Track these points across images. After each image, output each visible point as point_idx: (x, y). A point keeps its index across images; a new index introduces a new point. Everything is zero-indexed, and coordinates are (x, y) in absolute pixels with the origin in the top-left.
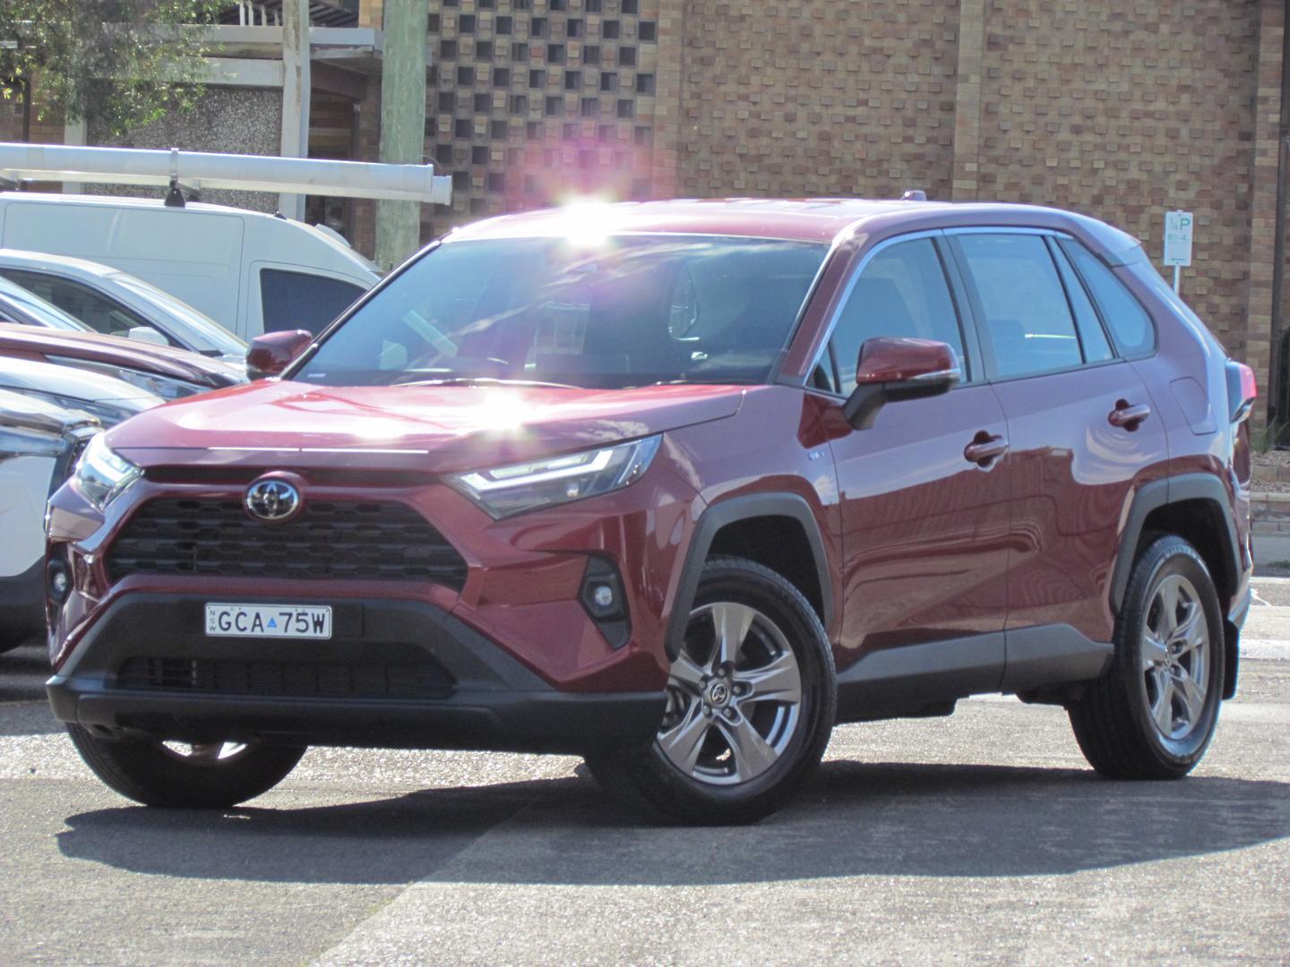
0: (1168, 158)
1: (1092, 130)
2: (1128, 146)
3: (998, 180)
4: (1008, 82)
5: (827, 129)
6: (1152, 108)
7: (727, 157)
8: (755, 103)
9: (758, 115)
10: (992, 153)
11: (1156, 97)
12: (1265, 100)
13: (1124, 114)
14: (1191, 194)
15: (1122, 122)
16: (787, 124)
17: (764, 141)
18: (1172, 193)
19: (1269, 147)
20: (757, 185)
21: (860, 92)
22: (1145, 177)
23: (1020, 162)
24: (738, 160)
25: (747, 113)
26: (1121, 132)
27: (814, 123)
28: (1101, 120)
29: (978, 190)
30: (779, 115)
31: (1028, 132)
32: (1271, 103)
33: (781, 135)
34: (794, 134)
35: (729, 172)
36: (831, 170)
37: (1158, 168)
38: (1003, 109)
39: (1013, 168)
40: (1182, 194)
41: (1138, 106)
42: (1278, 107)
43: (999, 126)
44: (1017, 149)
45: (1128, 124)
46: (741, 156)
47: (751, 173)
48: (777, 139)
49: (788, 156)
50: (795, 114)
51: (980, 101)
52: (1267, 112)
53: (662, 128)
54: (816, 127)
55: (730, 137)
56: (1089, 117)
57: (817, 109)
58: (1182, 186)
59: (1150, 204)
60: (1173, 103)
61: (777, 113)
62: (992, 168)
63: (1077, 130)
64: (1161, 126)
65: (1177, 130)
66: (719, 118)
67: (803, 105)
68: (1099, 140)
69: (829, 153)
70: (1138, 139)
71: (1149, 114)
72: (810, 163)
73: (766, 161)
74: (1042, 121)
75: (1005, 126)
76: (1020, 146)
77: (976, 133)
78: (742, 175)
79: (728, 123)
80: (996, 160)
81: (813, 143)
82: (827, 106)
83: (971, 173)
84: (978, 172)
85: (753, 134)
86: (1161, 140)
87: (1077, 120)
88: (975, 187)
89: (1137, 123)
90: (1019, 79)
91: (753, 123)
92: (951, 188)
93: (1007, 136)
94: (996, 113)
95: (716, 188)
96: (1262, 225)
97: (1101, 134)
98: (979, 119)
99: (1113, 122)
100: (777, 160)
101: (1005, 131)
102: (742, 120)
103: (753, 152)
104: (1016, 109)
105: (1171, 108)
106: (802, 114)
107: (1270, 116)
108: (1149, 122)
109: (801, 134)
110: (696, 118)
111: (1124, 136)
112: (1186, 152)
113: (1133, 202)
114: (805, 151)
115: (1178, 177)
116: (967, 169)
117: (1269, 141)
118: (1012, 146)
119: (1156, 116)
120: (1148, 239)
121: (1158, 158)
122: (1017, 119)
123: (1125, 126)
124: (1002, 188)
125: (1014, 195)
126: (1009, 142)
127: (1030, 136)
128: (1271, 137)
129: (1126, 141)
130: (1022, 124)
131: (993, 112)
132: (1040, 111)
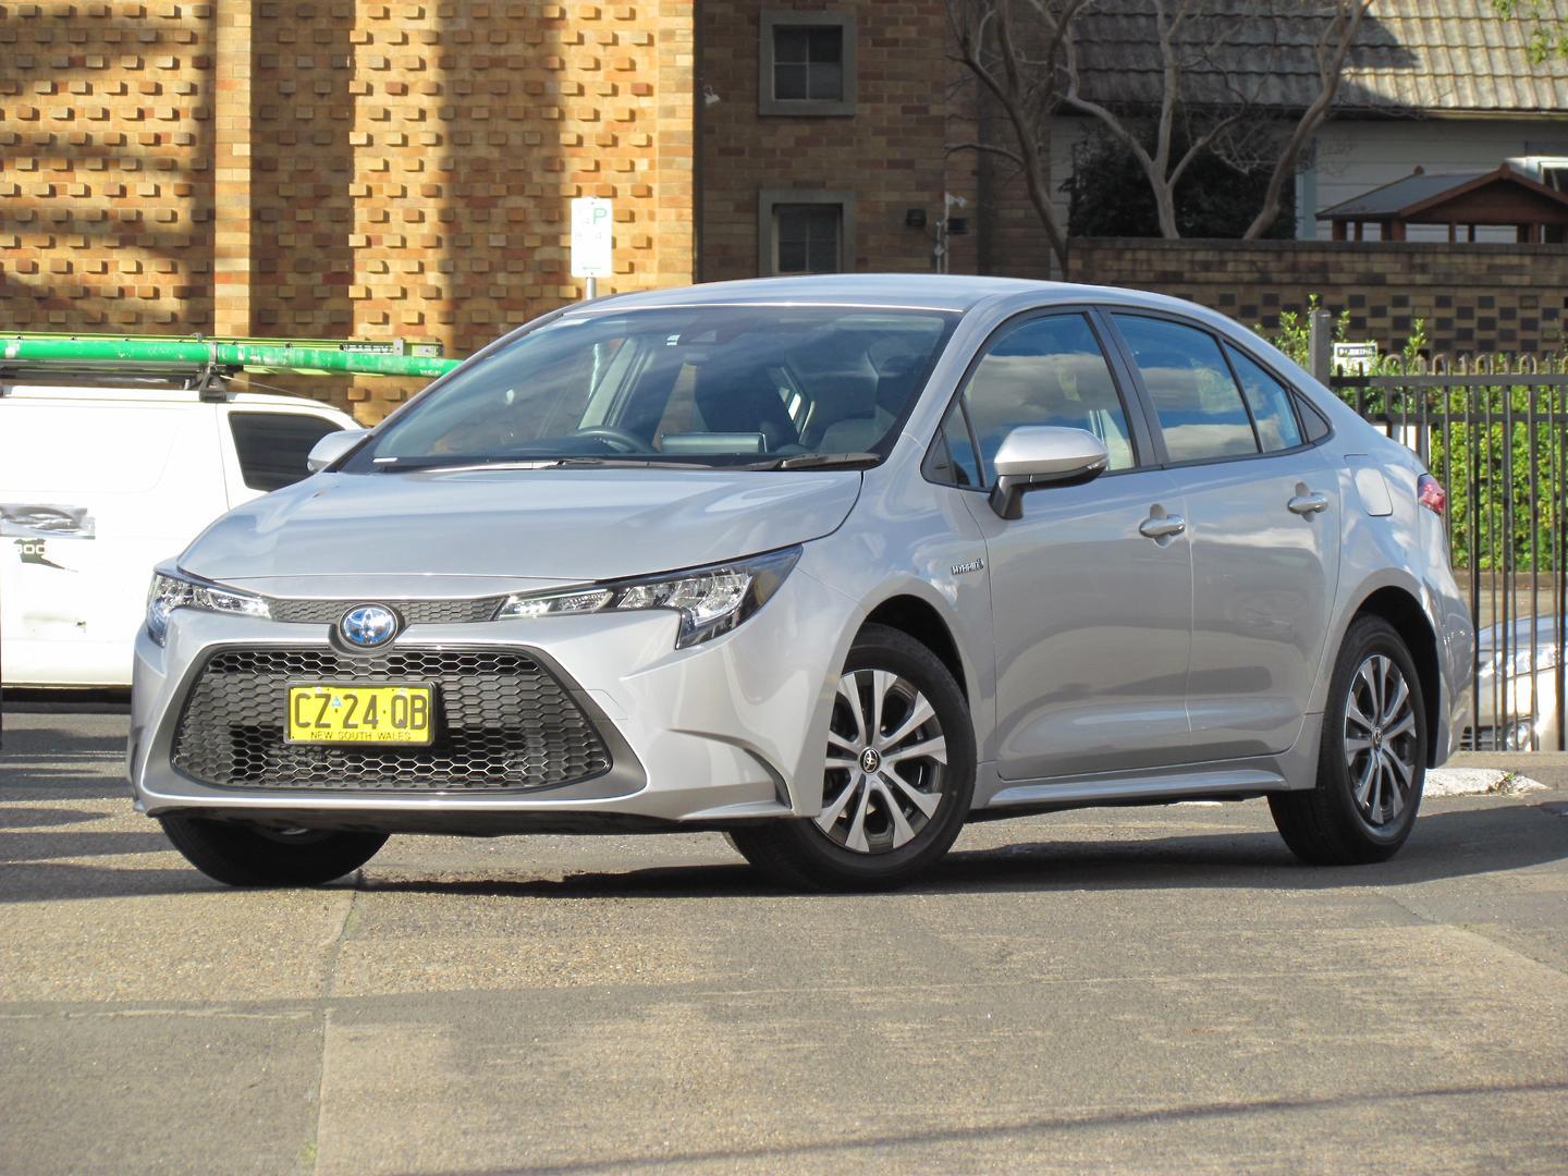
0: (527, 126)
2: (470, 110)
3: (280, 168)
4: (290, 22)
5: (27, 102)
6: (502, 52)
10: (270, 128)
11: (508, 36)
12: (668, 35)
13: (463, 63)
14: (565, 178)
15: (459, 76)
18: (538, 177)
19: (678, 103)
21: (74, 46)
22: (496, 154)
23: (311, 139)
26: (458, 90)
27: (7, 95)
28: (430, 73)
29: (252, 182)
31: (322, 95)
32: (678, 39)
37: (515, 141)
38: (286, 63)
39: (304, 148)
40: (552, 178)
41: (484, 50)
42: (690, 45)
43: (278, 87)
44: (306, 121)
45: (468, 77)
51: (252, 53)
52: (673, 53)
54: (11, 100)
56: (411, 70)
57: (12, 74)
58: (552, 165)
59: (504, 192)
60: (534, 45)
62: (271, 150)
63: (393, 89)
64: (517, 77)
65: (543, 84)
68: (426, 102)
69: (30, 137)
70: (485, 100)
71: (497, 63)
74: (341, 77)
75: (291, 87)
76: (311, 117)
77: (247, 98)
80: (275, 138)
81: (7, 124)
82: (26, 69)
83: (241, 157)
84: (251, 156)
86: (520, 101)
87: (397, 76)
88: (248, 179)
89: (480, 77)
90: (306, 18)
92: (212, 181)
93: (292, 102)
94: (273, 68)
96: (673, 217)
97: (428, 94)
98: (249, 78)
101: (288, 95)
104: (303, 62)
105: (531, 52)
107: (678, 57)
108: (501, 74)
111: (462, 95)
112: (557, 115)
113: (480, 191)
115: (547, 152)
116: (235, 153)
117: (680, 95)
118: (299, 116)
119: (510, 65)
120: (503, 244)
121: (515, 127)
122: (305, 77)
123: (463, 81)
124: (285, 178)
125: (305, 189)
126: (295, 111)
127: (327, 102)
128: (680, 88)
129: (466, 102)
130: (313, 83)
131: (269, 68)
132: (337, 64)
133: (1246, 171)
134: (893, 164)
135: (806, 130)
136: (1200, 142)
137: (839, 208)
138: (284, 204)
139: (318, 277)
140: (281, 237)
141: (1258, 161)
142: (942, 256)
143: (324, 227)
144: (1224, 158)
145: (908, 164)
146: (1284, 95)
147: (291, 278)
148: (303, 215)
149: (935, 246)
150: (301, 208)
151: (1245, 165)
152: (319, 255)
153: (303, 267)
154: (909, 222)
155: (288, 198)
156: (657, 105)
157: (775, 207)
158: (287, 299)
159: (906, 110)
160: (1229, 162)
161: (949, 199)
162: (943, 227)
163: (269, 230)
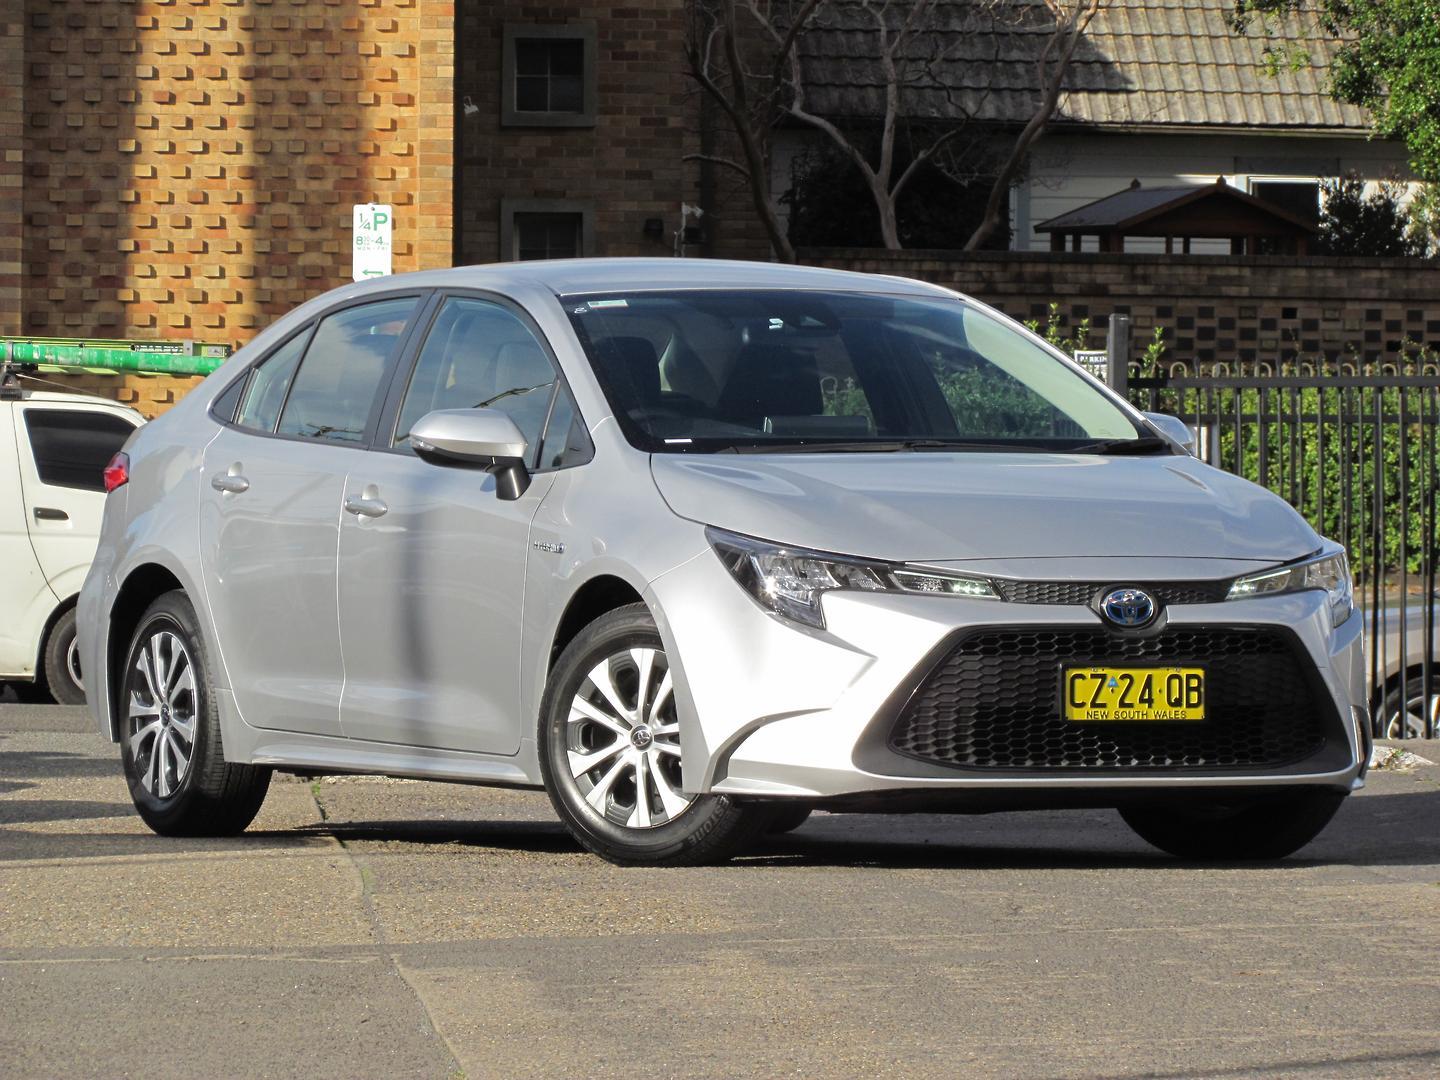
0: (292, 134)
3: (51, 174)
4: (61, 32)
6: (267, 62)
10: (41, 135)
11: (272, 50)
12: (430, 47)
13: (229, 73)
14: (328, 185)
15: (226, 86)
18: (301, 184)
19: (439, 113)
22: (259, 163)
23: (81, 146)
26: (225, 99)
28: (199, 82)
29: (24, 188)
31: (92, 103)
32: (440, 50)
37: (281, 149)
38: (57, 72)
39: (74, 155)
40: (315, 185)
41: (249, 61)
42: (451, 57)
43: (50, 94)
44: (77, 128)
45: (234, 87)
51: (25, 62)
52: (435, 64)
56: (178, 81)
58: (315, 173)
59: (267, 200)
60: (299, 55)
62: (42, 156)
63: (161, 99)
64: (281, 87)
65: (306, 94)
68: (192, 112)
70: (249, 111)
71: (263, 73)
74: (110, 87)
75: (61, 95)
76: (81, 124)
77: (20, 106)
80: (46, 145)
83: (15, 164)
84: (23, 162)
86: (284, 110)
87: (161, 86)
88: (20, 184)
89: (247, 86)
90: (76, 28)
93: (61, 110)
94: (45, 78)
96: (433, 224)
97: (197, 103)
98: (22, 86)
99: (215, 86)
101: (59, 103)
104: (74, 71)
105: (295, 63)
107: (439, 68)
108: (264, 83)
111: (229, 104)
112: (319, 125)
115: (309, 160)
116: (7, 160)
117: (440, 105)
118: (69, 124)
119: (274, 74)
120: (268, 250)
121: (280, 135)
122: (76, 85)
123: (229, 90)
124: (57, 185)
125: (75, 194)
126: (66, 118)
127: (95, 109)
128: (441, 99)
130: (83, 91)
131: (41, 77)
132: (107, 73)
133: (965, 183)
134: (632, 175)
135: (547, 140)
136: (922, 155)
137: (579, 216)
138: (54, 209)
139: (87, 281)
140: (51, 241)
141: (977, 174)
143: (93, 232)
144: (944, 171)
145: (648, 175)
146: (999, 110)
147: (63, 282)
148: (74, 220)
150: (70, 213)
151: (964, 178)
152: (89, 260)
153: (73, 271)
154: (649, 230)
155: (58, 203)
156: (418, 114)
157: (516, 215)
158: (57, 302)
159: (644, 122)
160: (949, 175)
161: (686, 209)
162: (680, 236)
163: (40, 234)
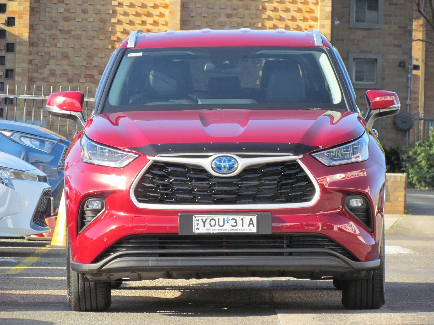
1: (236, 15)
5: (104, 16)
6: (266, 4)
7: (54, 32)
8: (67, 4)
9: (68, 10)
13: (253, 8)
15: (251, 12)
16: (83, 14)
17: (72, 23)
19: (326, 23)
20: (68, 45)
24: (59, 32)
25: (63, 9)
26: (251, 17)
27: (97, 14)
28: (241, 11)
30: (79, 9)
31: (204, 17)
32: (326, 2)
33: (80, 20)
34: (87, 19)
35: (54, 39)
36: (106, 37)
38: (192, 6)
42: (330, 4)
43: (189, 14)
45: (254, 13)
46: (60, 30)
47: (66, 39)
48: (78, 22)
49: (83, 31)
50: (87, 9)
51: (181, 2)
52: (325, 6)
53: (20, 18)
54: (98, 16)
55: (54, 21)
56: (235, 9)
57: (98, 7)
61: (78, 9)
63: (229, 16)
64: (271, 13)
65: (280, 16)
66: (49, 12)
67: (91, 5)
68: (240, 21)
69: (104, 28)
72: (95, 34)
73: (73, 33)
74: (211, 11)
75: (193, 14)
76: (200, 24)
77: (179, 17)
78: (61, 41)
79: (53, 15)
81: (97, 24)
82: (103, 5)
85: (66, 19)
87: (229, 11)
91: (67, 14)
93: (194, 19)
95: (48, 47)
97: (241, 18)
98: (180, 10)
99: (247, 12)
100: (79, 32)
101: (193, 17)
102: (60, 13)
103: (66, 29)
104: (198, 5)
105: (276, 5)
106: (90, 9)
107: (326, 8)
109: (91, 20)
110: (37, 12)
114: (92, 28)
117: (326, 20)
118: (196, 24)
122: (199, 11)
123: (253, 14)
126: (195, 22)
127: (206, 19)
128: (327, 18)
129: (254, 21)
130: (201, 13)
131: (187, 7)
132: (210, 6)
134: (395, 46)
135: (365, 33)
137: (376, 60)
142: (411, 78)
145: (400, 46)
149: (408, 74)
154: (400, 65)
157: (354, 59)
159: (399, 27)
162: (411, 68)
